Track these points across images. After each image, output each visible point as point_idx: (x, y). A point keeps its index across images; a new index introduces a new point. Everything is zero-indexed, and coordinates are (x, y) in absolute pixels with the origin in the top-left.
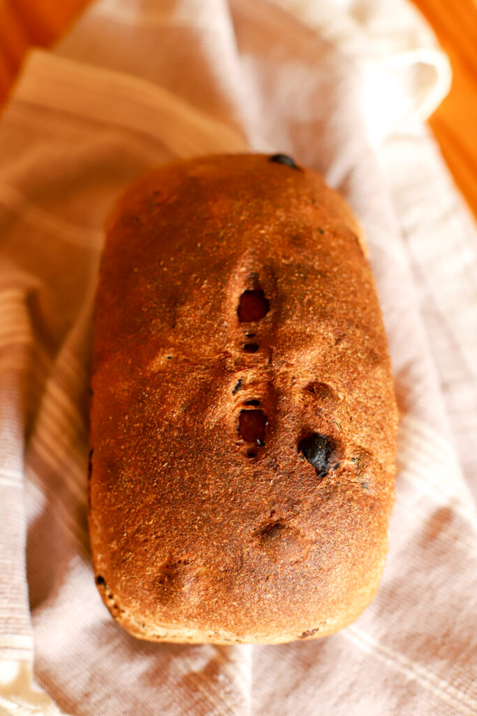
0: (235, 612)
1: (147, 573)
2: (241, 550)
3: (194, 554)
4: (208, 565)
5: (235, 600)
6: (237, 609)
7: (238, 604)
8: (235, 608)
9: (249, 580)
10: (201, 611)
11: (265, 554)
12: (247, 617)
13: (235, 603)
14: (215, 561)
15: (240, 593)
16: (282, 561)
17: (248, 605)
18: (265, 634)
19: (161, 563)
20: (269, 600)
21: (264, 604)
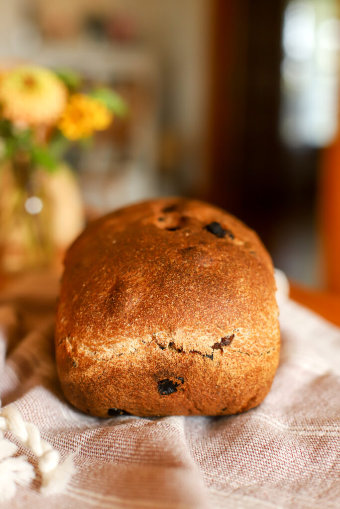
0: (167, 304)
1: (100, 298)
2: (169, 261)
3: (135, 271)
4: (145, 275)
5: (166, 293)
6: (168, 300)
7: (169, 296)
8: (167, 299)
9: (176, 277)
10: (141, 309)
11: (186, 262)
12: (176, 306)
13: (166, 296)
14: (150, 271)
15: (170, 287)
16: (199, 266)
17: (177, 295)
18: (191, 329)
19: (111, 287)
20: (191, 291)
21: (189, 294)
